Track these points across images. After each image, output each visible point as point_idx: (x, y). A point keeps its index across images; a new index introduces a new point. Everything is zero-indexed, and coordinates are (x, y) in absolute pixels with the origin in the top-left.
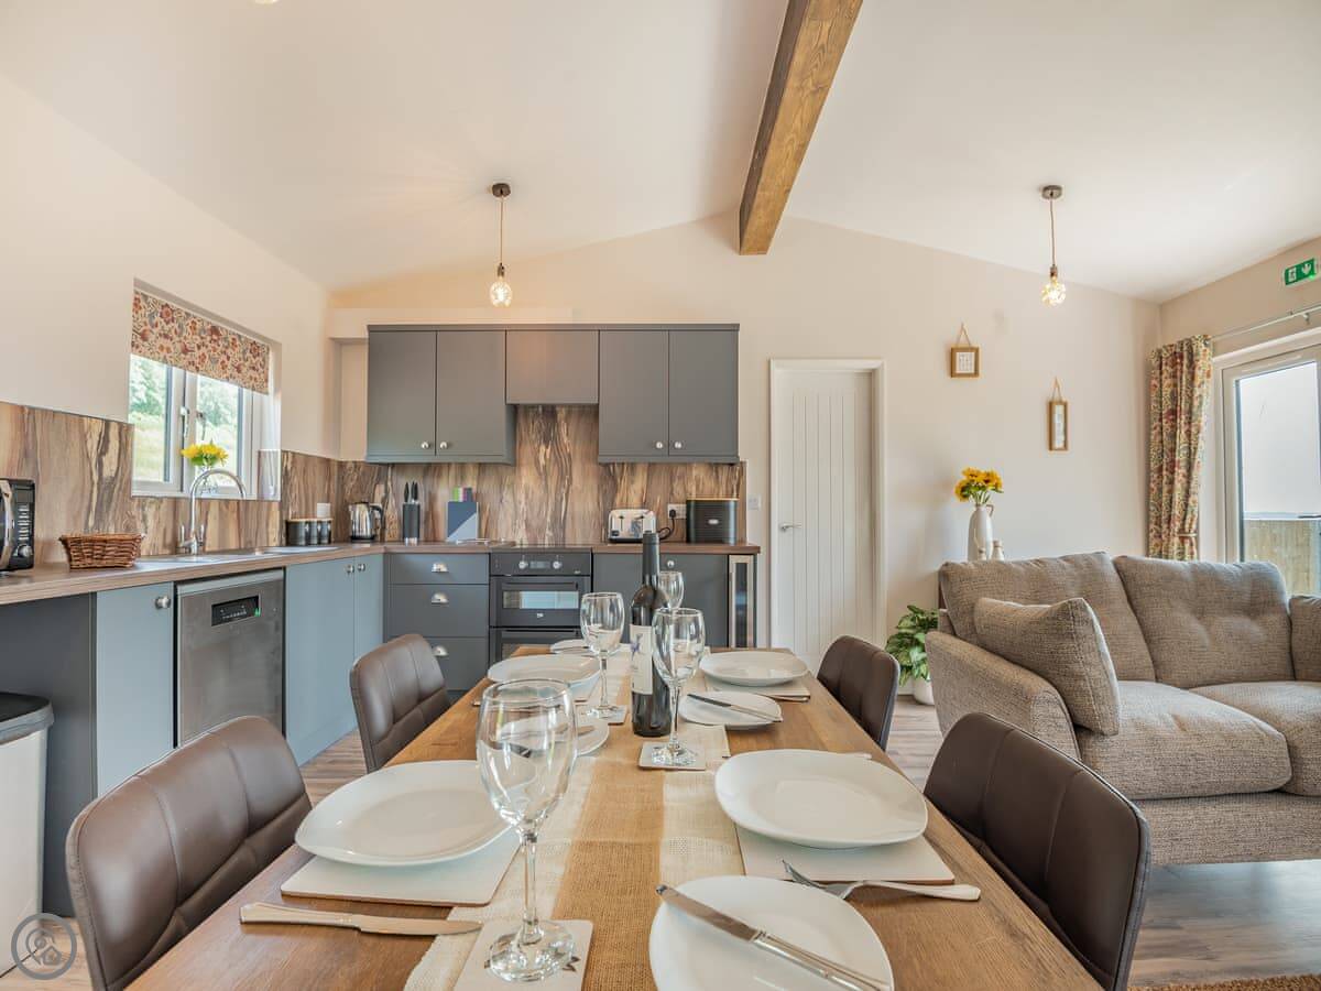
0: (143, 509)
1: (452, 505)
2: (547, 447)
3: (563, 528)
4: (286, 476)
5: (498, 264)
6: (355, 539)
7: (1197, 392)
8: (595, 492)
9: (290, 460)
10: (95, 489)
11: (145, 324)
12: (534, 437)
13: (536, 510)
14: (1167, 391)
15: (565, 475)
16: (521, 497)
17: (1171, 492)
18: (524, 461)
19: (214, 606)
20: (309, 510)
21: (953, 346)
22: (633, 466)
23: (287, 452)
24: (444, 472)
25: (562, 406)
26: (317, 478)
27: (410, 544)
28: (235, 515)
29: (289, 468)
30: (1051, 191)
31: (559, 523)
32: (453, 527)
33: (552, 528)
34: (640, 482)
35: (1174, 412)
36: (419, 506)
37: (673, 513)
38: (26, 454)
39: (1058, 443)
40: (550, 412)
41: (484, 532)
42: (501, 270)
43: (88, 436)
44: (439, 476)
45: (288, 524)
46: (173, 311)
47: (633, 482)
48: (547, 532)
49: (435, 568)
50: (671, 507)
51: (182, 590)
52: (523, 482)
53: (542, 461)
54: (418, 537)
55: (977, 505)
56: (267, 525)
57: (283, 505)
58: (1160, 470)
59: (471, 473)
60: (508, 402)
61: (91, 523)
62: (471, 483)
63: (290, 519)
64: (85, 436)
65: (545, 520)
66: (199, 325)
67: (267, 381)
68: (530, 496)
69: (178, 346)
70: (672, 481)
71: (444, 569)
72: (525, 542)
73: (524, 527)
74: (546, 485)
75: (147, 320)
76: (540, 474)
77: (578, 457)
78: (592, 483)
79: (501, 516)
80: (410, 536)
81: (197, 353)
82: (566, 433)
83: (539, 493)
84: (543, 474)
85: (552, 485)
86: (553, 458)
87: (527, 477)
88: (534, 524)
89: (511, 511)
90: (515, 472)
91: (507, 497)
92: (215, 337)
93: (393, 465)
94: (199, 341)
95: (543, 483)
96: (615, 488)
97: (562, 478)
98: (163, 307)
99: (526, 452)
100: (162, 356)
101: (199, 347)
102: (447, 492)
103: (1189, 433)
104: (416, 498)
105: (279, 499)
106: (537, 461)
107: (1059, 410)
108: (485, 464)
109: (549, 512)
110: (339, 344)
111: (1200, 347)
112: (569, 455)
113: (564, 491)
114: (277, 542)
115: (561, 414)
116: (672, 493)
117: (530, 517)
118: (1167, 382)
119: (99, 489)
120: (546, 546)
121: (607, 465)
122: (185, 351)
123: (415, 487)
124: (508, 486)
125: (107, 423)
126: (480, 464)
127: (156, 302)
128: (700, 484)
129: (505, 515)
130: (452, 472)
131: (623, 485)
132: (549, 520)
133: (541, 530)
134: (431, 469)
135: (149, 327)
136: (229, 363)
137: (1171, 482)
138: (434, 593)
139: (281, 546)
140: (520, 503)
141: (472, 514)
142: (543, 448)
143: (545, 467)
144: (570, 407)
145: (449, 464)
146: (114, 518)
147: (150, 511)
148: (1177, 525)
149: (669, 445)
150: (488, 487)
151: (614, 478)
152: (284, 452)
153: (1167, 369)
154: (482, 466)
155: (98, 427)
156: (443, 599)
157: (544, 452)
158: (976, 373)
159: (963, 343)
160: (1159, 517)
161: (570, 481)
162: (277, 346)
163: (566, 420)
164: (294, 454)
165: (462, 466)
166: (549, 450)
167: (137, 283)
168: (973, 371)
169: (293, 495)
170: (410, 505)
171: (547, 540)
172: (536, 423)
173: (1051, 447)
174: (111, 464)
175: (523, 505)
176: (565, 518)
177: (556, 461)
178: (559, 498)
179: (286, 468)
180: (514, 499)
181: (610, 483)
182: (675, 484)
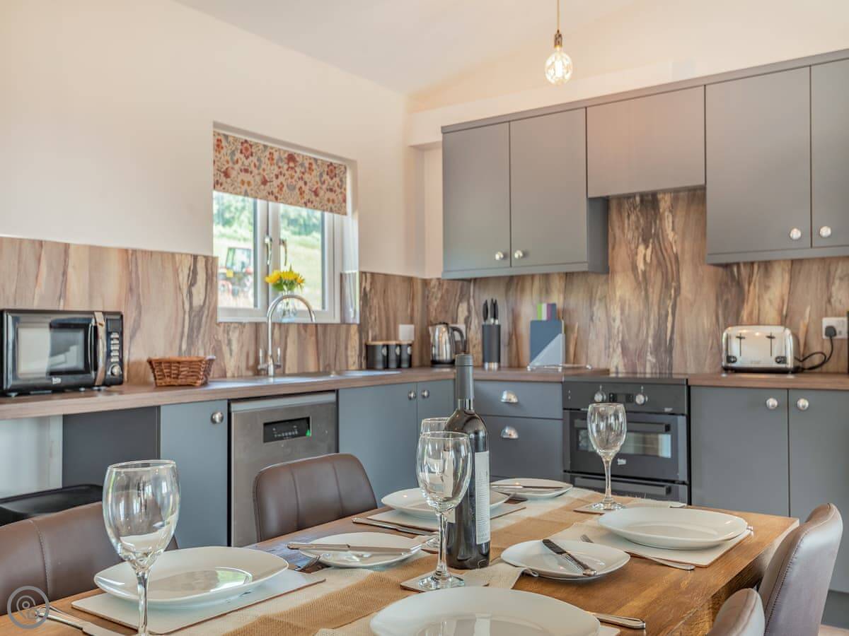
0: (228, 334)
1: (535, 325)
2: (647, 247)
3: (670, 351)
4: (365, 298)
5: (555, 32)
6: (435, 363)
8: (713, 301)
9: (369, 281)
10: (187, 317)
11: (228, 162)
12: (630, 236)
13: (634, 329)
15: (671, 283)
16: (616, 312)
18: (618, 267)
19: (266, 424)
20: (391, 332)
22: (767, 265)
23: (365, 273)
24: (528, 284)
25: (665, 191)
26: (398, 298)
27: (489, 369)
28: (313, 338)
29: (368, 289)
31: (664, 347)
32: (536, 351)
33: (656, 351)
34: (778, 285)
36: (499, 327)
37: (831, 332)
38: (131, 289)
40: (649, 202)
41: (571, 355)
42: (558, 39)
43: (180, 270)
44: (523, 290)
45: (367, 346)
46: (251, 146)
47: (767, 288)
48: (649, 357)
49: (505, 397)
50: (827, 322)
51: (236, 407)
52: (618, 294)
53: (641, 266)
54: (499, 361)
56: (346, 348)
57: (362, 328)
59: (557, 284)
60: (590, 196)
61: (184, 347)
62: (557, 299)
63: (371, 342)
64: (177, 270)
65: (645, 341)
66: (276, 156)
67: (345, 201)
68: (626, 312)
69: (258, 179)
70: (829, 284)
71: (514, 400)
72: (621, 369)
73: (619, 350)
74: (647, 297)
75: (229, 158)
76: (639, 283)
77: (687, 257)
78: (708, 291)
79: (592, 336)
80: (490, 361)
81: (276, 182)
82: (671, 227)
83: (636, 307)
84: (643, 283)
85: (654, 297)
86: (655, 262)
87: (623, 287)
88: (631, 346)
89: (604, 331)
90: (607, 280)
91: (599, 312)
92: (292, 164)
93: (475, 279)
94: (276, 171)
95: (643, 293)
96: (741, 298)
97: (667, 286)
98: (242, 143)
99: (620, 256)
100: (243, 190)
101: (277, 177)
102: (532, 309)
104: (495, 317)
105: (358, 322)
106: (634, 267)
108: (572, 273)
109: (651, 332)
110: (420, 150)
112: (676, 256)
113: (670, 303)
114: (356, 366)
115: (665, 202)
116: (829, 301)
117: (627, 337)
119: (190, 316)
120: (648, 376)
121: (727, 266)
122: (265, 182)
123: (495, 305)
124: (600, 300)
125: (195, 258)
126: (567, 274)
127: (236, 139)
129: (597, 336)
130: (537, 283)
131: (753, 291)
132: (650, 341)
133: (641, 355)
134: (513, 283)
135: (231, 164)
136: (306, 189)
138: (504, 428)
139: (360, 369)
140: (614, 320)
141: (557, 334)
142: (641, 248)
143: (644, 273)
144: (676, 191)
145: (533, 276)
146: (202, 342)
147: (235, 336)
149: (812, 233)
150: (577, 301)
151: (739, 284)
152: (362, 273)
154: (568, 276)
155: (188, 262)
156: (514, 435)
157: (643, 255)
161: (678, 290)
162: (353, 163)
163: (672, 209)
164: (373, 274)
165: (547, 276)
166: (649, 251)
167: (216, 125)
169: (373, 318)
170: (490, 326)
171: (648, 367)
172: (633, 217)
174: (199, 293)
175: (618, 322)
176: (671, 339)
177: (659, 264)
178: (663, 313)
179: (365, 289)
180: (608, 315)
181: (734, 290)
182: (834, 289)
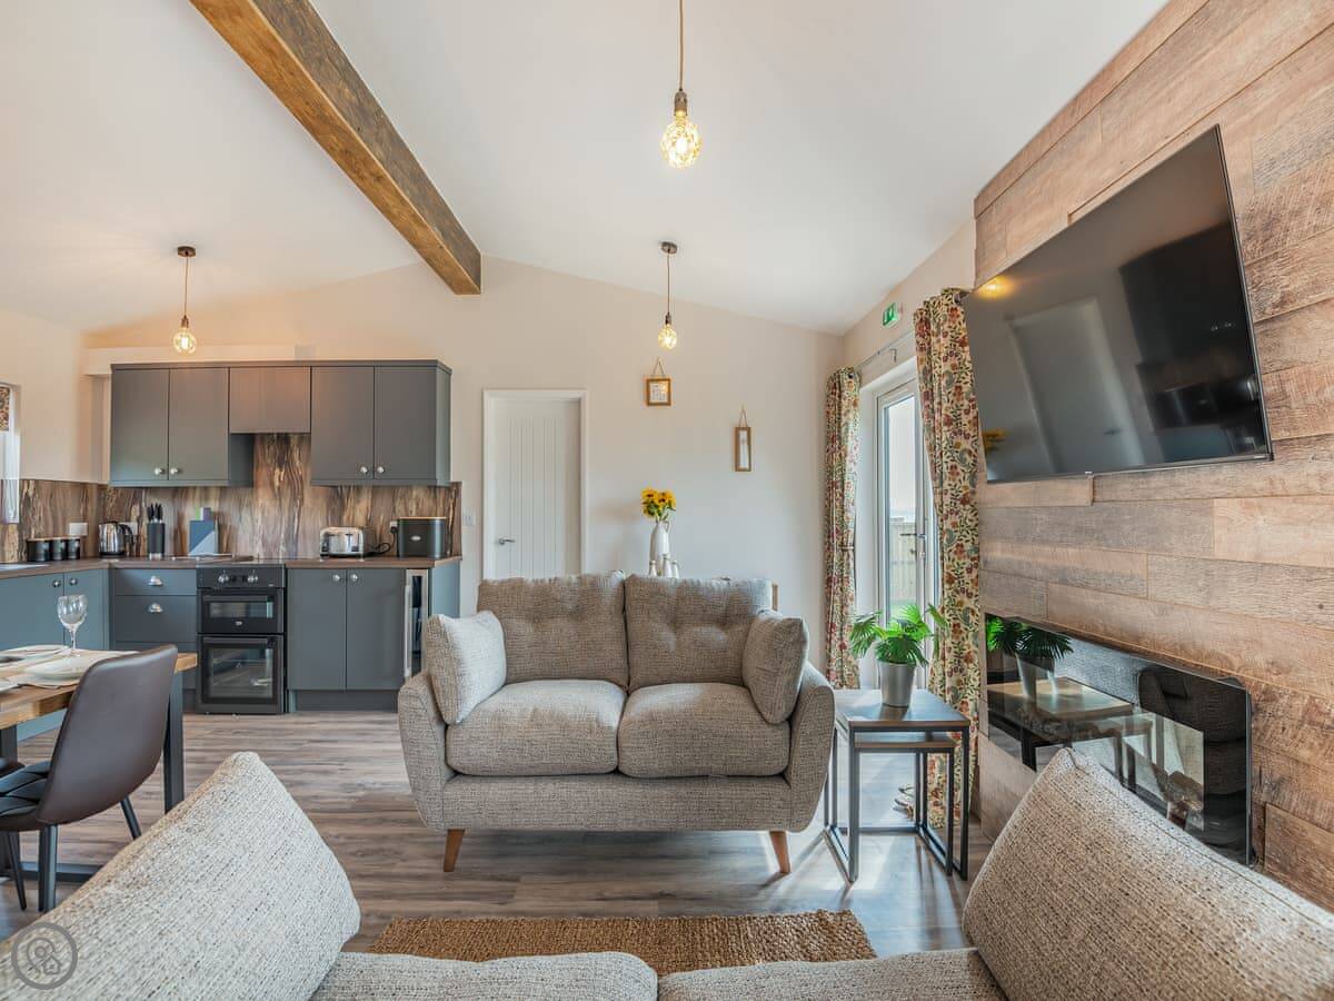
1: (193, 523)
4: (26, 502)
6: (103, 555)
9: (32, 487)
12: (269, 460)
16: (258, 516)
18: (261, 483)
20: (58, 530)
21: (649, 377)
23: (28, 481)
25: (294, 434)
26: (70, 502)
27: (154, 559)
29: (31, 493)
32: (195, 542)
33: (286, 542)
34: (365, 502)
36: (163, 525)
37: (394, 531)
39: (744, 463)
40: (284, 439)
41: (223, 546)
42: (185, 321)
44: (186, 498)
45: (28, 543)
47: (358, 502)
48: (281, 547)
49: (152, 581)
50: (392, 524)
52: (260, 502)
53: (277, 483)
54: (163, 552)
55: (658, 522)
57: (21, 527)
63: (33, 539)
65: (279, 538)
67: (6, 418)
68: (266, 515)
70: (394, 501)
71: (159, 583)
73: (260, 542)
74: (280, 505)
76: (275, 495)
77: (309, 479)
78: (322, 502)
79: (241, 533)
80: (154, 552)
82: (298, 457)
83: (274, 513)
84: (278, 495)
85: (286, 505)
86: (286, 481)
87: (263, 497)
88: (270, 539)
89: (249, 529)
90: (252, 492)
91: (246, 515)
95: (278, 503)
96: (343, 507)
97: (294, 498)
102: (194, 512)
104: (159, 517)
105: (17, 521)
106: (272, 484)
107: (744, 435)
109: (283, 529)
112: (301, 477)
113: (296, 510)
114: (16, 559)
115: (294, 441)
117: (266, 534)
120: (280, 562)
121: (335, 487)
123: (159, 508)
124: (247, 506)
126: (221, 488)
129: (244, 532)
130: (198, 493)
131: (350, 504)
132: (282, 536)
133: (276, 546)
134: (178, 493)
138: (151, 604)
139: (20, 562)
140: (257, 522)
141: (211, 531)
142: (277, 471)
143: (279, 488)
149: (374, 470)
150: (229, 507)
151: (341, 497)
152: (22, 481)
154: (223, 489)
156: (159, 610)
157: (279, 474)
158: (669, 402)
159: (658, 375)
161: (302, 500)
162: (17, 388)
163: (299, 445)
164: (36, 481)
166: (283, 473)
168: (666, 400)
169: (37, 517)
170: (155, 525)
173: (737, 467)
175: (260, 523)
176: (297, 535)
177: (289, 483)
178: (292, 516)
179: (27, 494)
180: (252, 519)
181: (338, 503)
182: (397, 504)
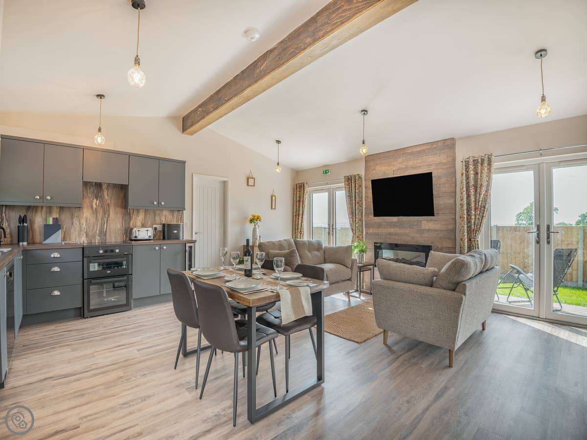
1: (46, 226)
2: (97, 200)
3: (105, 235)
7: (305, 196)
8: (121, 220)
12: (90, 195)
13: (91, 228)
14: (298, 195)
15: (106, 212)
16: (83, 222)
17: (298, 221)
21: (248, 176)
22: (138, 210)
30: (278, 142)
33: (100, 235)
34: (141, 216)
35: (299, 201)
39: (274, 207)
42: (100, 130)
47: (138, 216)
48: (97, 237)
49: (53, 256)
50: (155, 226)
52: (85, 215)
53: (95, 206)
55: (255, 225)
58: (296, 216)
60: (84, 180)
62: (57, 216)
65: (96, 232)
68: (88, 221)
71: (58, 256)
72: (85, 242)
73: (85, 235)
74: (97, 217)
76: (93, 212)
77: (112, 205)
78: (119, 216)
79: (72, 231)
82: (106, 194)
83: (92, 220)
84: (95, 212)
85: (100, 217)
86: (100, 205)
87: (87, 213)
88: (90, 234)
89: (78, 228)
90: (80, 211)
91: (76, 221)
95: (95, 216)
97: (104, 213)
99: (86, 203)
103: (302, 207)
107: (274, 198)
108: (63, 207)
109: (98, 229)
111: (306, 186)
113: (106, 220)
115: (104, 187)
116: (155, 221)
117: (88, 231)
118: (298, 193)
124: (76, 217)
126: (60, 207)
128: (167, 217)
129: (75, 230)
132: (98, 232)
133: (94, 237)
137: (298, 219)
140: (83, 225)
142: (95, 200)
143: (96, 209)
148: (299, 231)
150: (65, 216)
151: (129, 214)
153: (298, 189)
156: (58, 270)
157: (96, 203)
158: (254, 186)
159: (251, 176)
160: (295, 228)
161: (109, 215)
163: (107, 189)
166: (98, 202)
168: (253, 185)
172: (91, 189)
173: (272, 208)
176: (106, 231)
178: (103, 223)
